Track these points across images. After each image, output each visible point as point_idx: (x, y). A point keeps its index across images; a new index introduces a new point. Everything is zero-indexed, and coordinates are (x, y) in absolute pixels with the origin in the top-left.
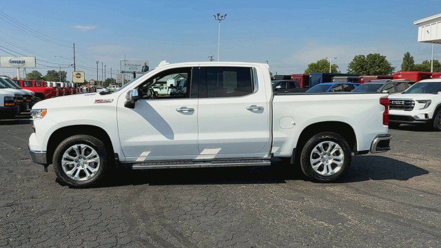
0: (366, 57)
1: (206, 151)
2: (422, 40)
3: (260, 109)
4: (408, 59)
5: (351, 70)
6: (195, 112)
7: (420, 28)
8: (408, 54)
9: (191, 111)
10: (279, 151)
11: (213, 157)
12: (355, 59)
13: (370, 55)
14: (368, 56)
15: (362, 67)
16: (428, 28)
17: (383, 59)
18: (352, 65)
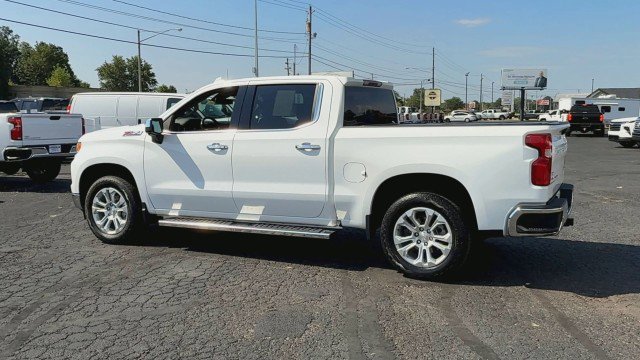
1: (246, 209)
3: (316, 149)
6: (229, 151)
9: (225, 149)
10: (348, 217)
11: (257, 219)
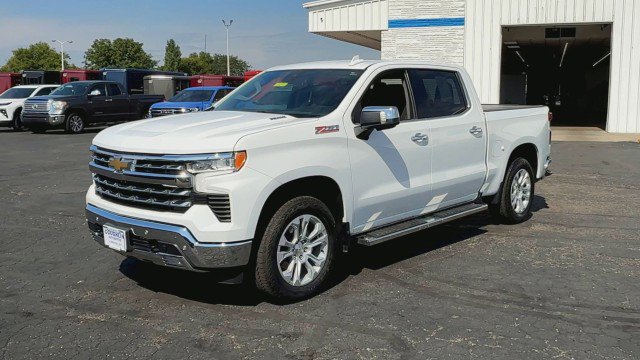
0: (112, 42)
2: (315, 30)
3: (480, 132)
4: (172, 49)
5: (89, 62)
7: (311, 14)
8: (172, 42)
9: (426, 139)
10: (487, 188)
11: (435, 208)
12: (95, 46)
13: (119, 40)
14: (115, 42)
15: (108, 59)
16: (321, 15)
17: (138, 48)
18: (90, 55)
